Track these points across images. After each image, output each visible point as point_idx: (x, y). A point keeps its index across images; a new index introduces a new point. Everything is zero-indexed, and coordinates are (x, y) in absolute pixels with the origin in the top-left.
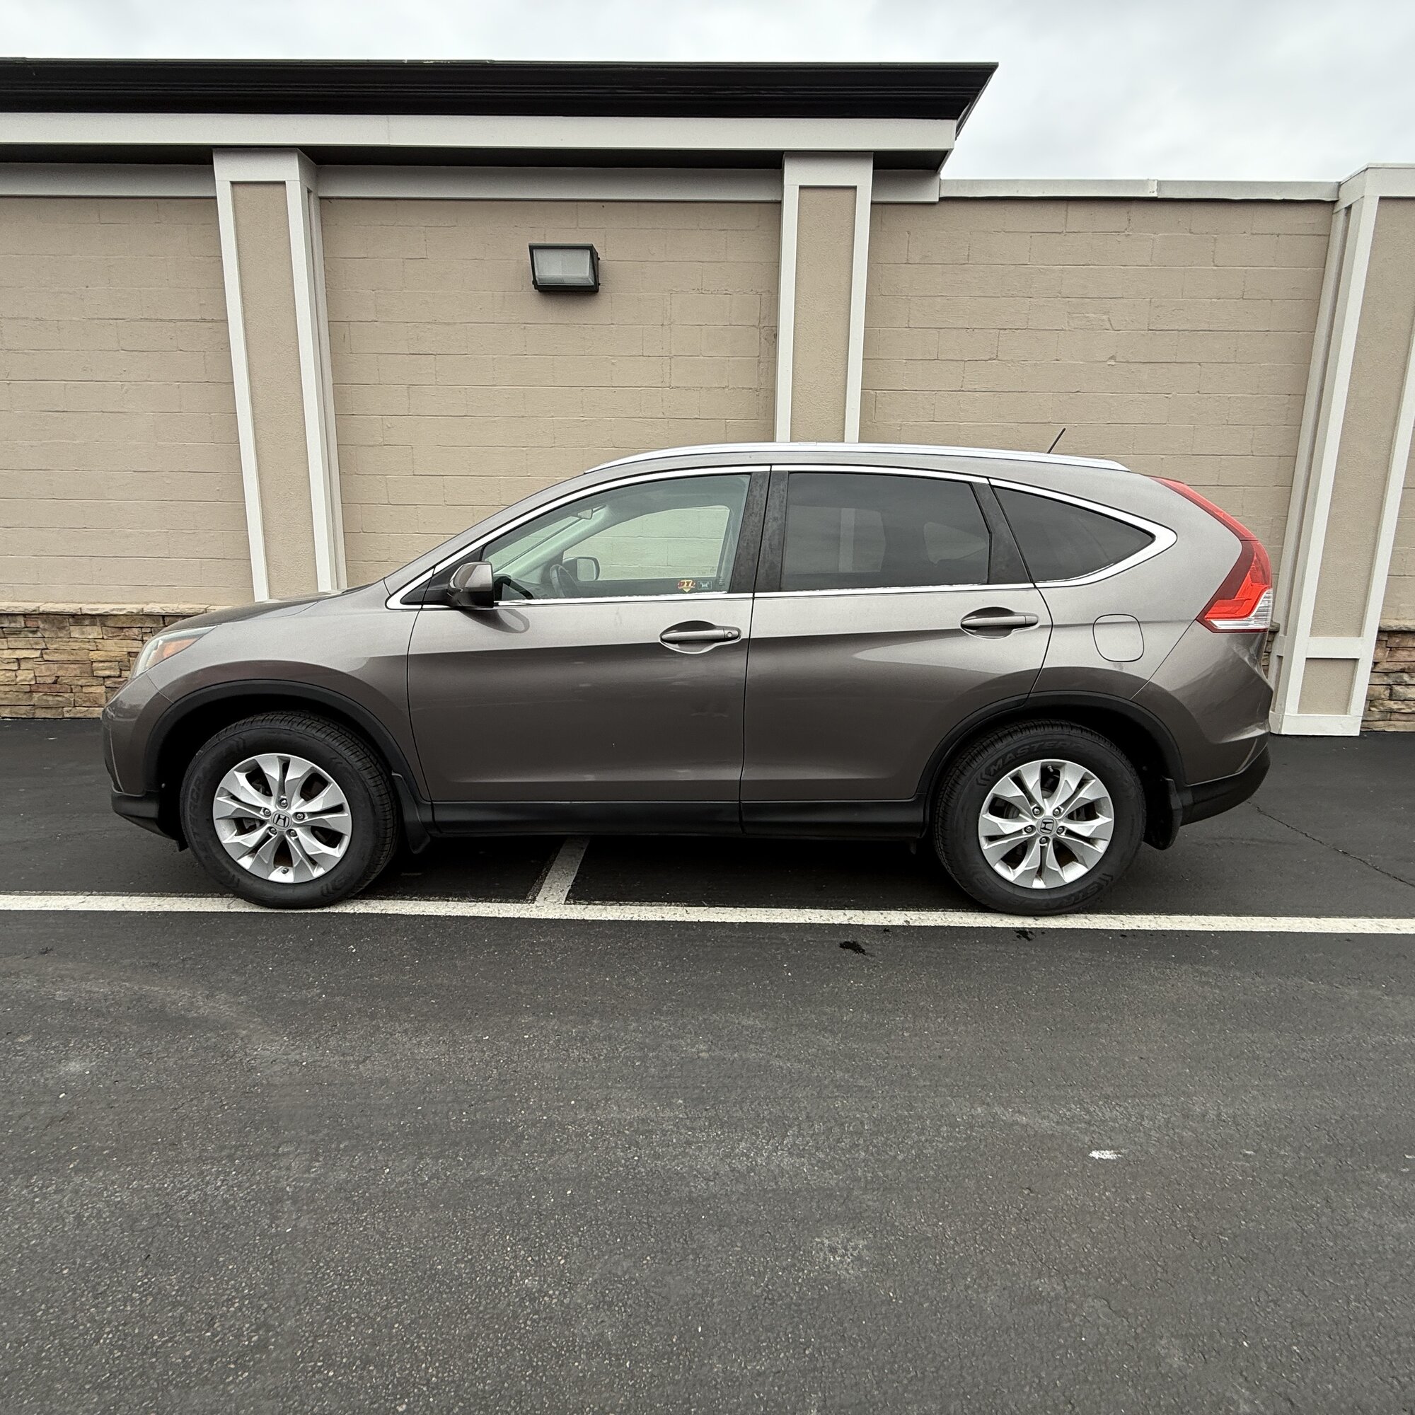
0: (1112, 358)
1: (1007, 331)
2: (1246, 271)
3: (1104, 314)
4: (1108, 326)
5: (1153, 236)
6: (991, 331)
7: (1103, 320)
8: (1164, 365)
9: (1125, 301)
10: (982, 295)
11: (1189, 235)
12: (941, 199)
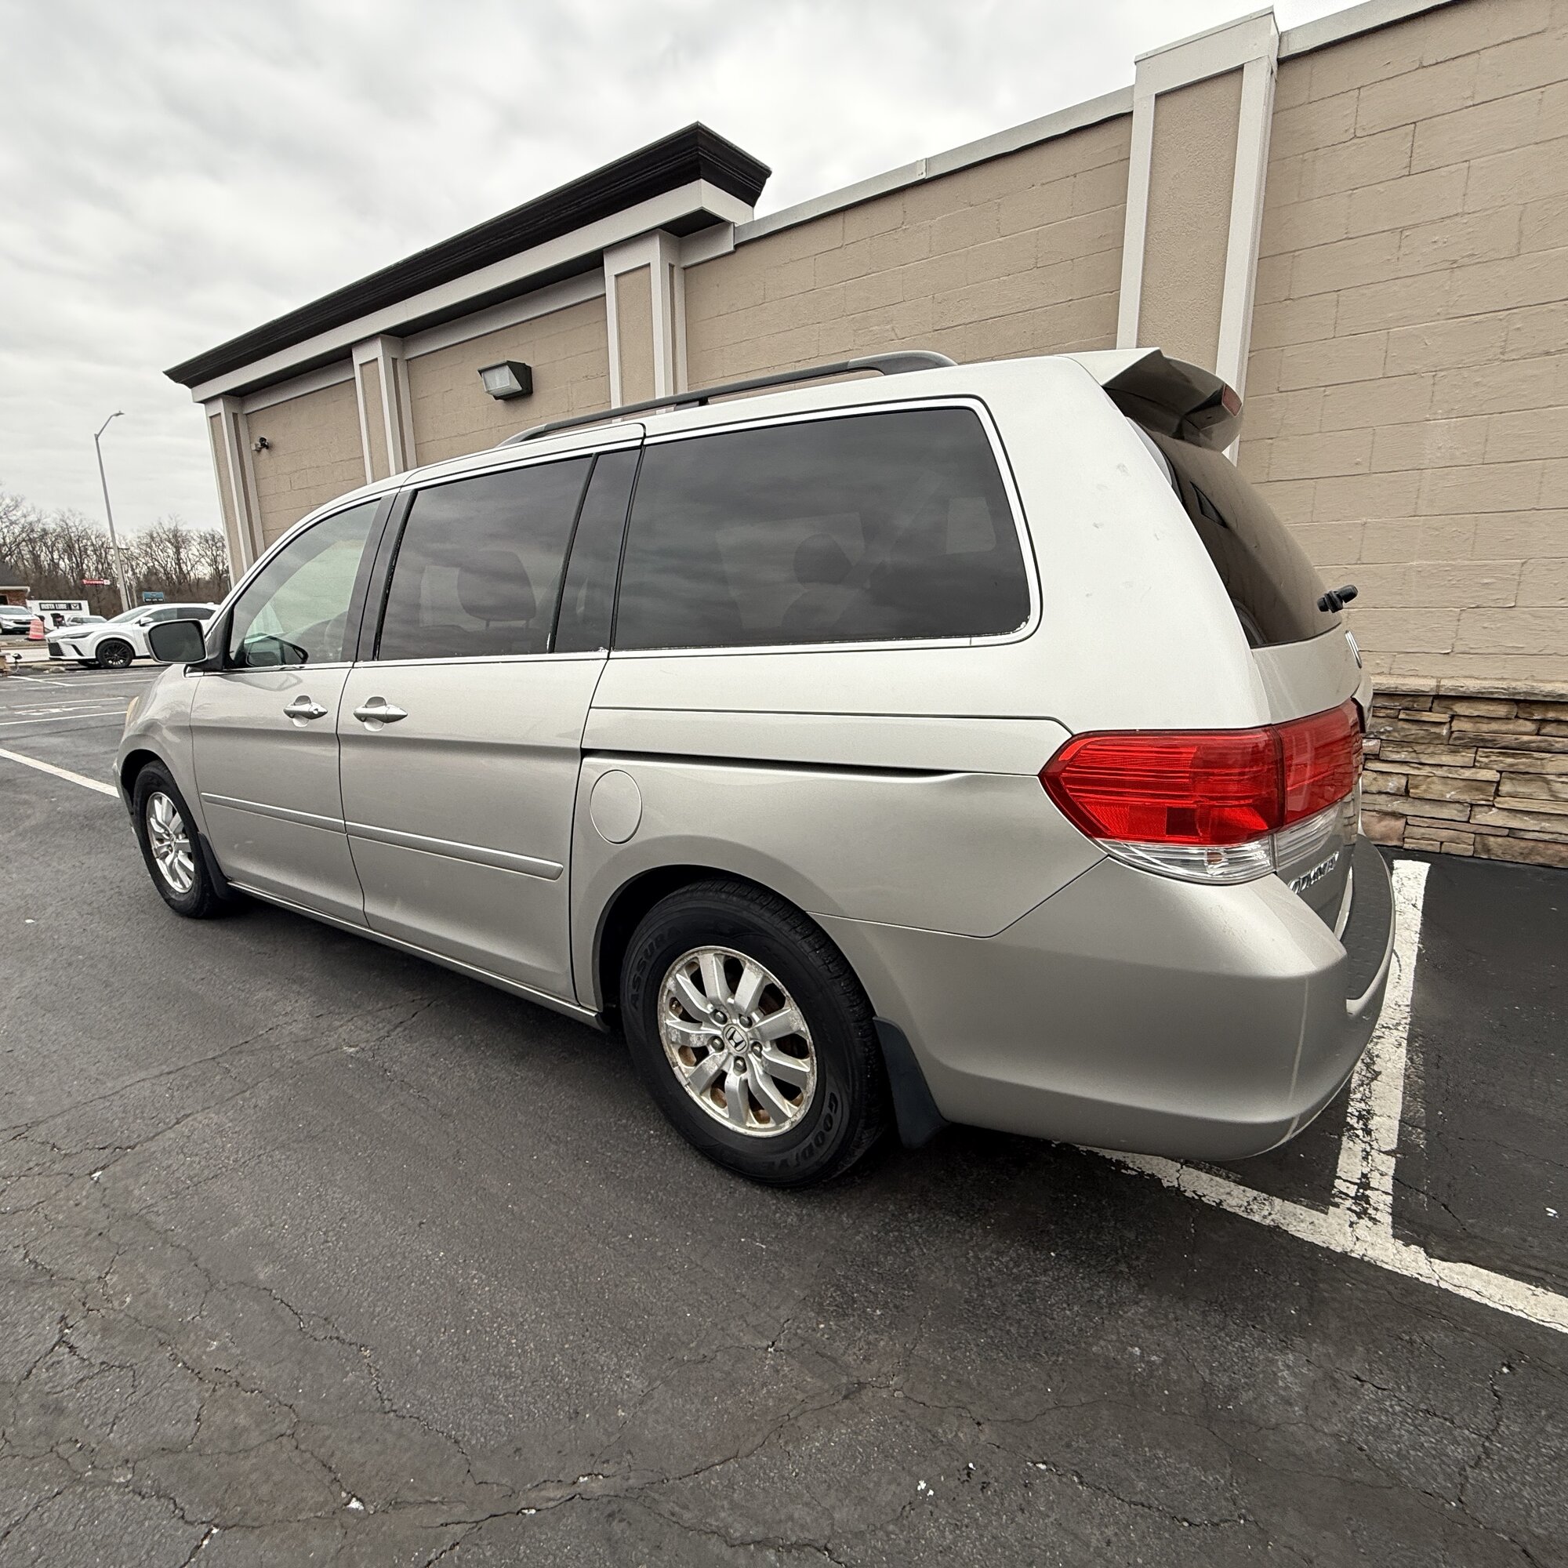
2: (1038, 233)
4: (894, 337)
5: (930, 222)
7: (887, 331)
9: (908, 304)
10: (777, 331)
11: (969, 208)
12: (737, 247)
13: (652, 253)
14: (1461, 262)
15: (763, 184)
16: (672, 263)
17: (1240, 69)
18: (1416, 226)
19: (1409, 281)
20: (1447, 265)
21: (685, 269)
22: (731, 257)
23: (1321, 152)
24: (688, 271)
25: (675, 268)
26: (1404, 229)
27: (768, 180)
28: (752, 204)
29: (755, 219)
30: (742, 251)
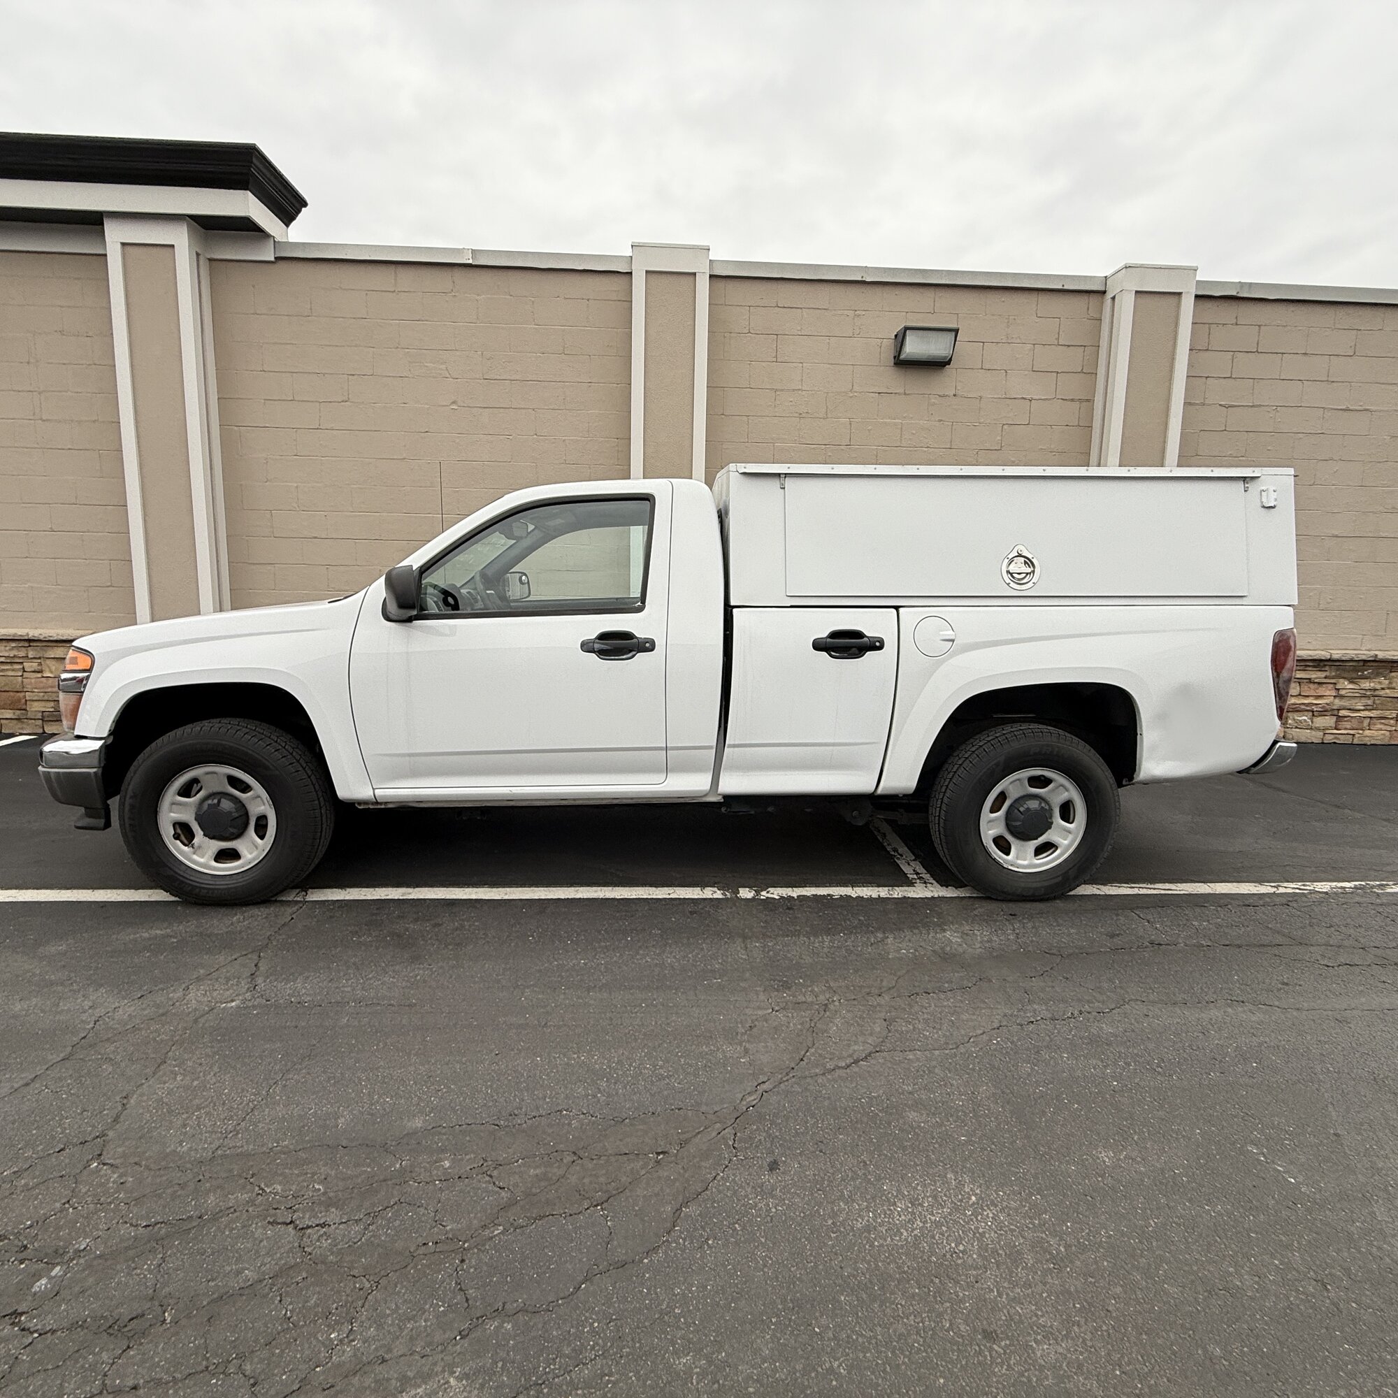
0: (454, 403)
1: (356, 377)
2: (564, 330)
3: (442, 364)
4: (448, 376)
5: (478, 298)
6: (341, 376)
7: (442, 369)
8: (502, 410)
9: (458, 353)
10: (328, 343)
11: (509, 297)
12: (275, 258)
13: (180, 237)
14: (804, 415)
15: (299, 211)
16: (199, 252)
17: (694, 274)
18: (782, 390)
19: (781, 419)
20: (797, 415)
21: (210, 260)
22: (270, 266)
23: (732, 335)
24: (213, 262)
25: (201, 258)
26: (776, 390)
27: (303, 209)
28: (287, 225)
29: (291, 240)
30: (281, 264)
